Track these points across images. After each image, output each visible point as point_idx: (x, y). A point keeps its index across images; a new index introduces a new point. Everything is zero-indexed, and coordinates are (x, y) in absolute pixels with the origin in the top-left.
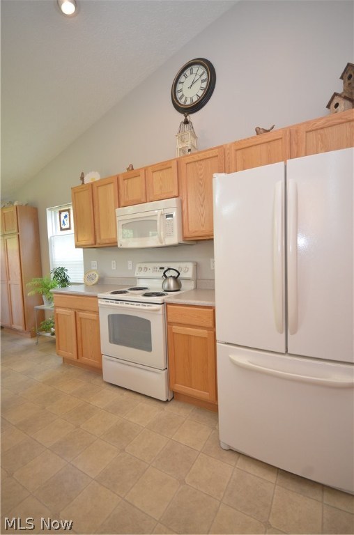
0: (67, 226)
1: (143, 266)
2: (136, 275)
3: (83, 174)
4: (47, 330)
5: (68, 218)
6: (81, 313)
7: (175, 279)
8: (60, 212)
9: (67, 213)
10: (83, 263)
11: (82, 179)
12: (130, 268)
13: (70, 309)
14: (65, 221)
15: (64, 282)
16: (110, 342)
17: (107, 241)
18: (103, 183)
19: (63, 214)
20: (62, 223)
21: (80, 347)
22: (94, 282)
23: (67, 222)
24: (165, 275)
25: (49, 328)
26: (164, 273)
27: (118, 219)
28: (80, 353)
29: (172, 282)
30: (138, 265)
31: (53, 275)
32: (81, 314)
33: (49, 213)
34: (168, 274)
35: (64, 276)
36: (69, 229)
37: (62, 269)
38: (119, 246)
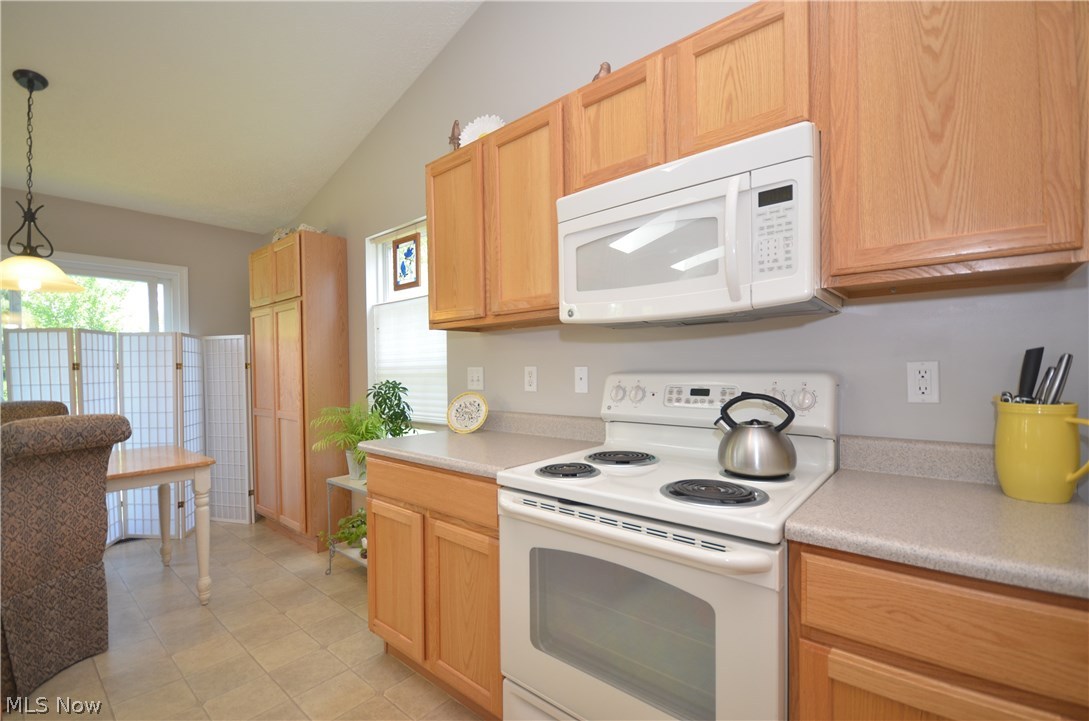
0: (410, 278)
1: (629, 381)
2: (604, 411)
3: (456, 124)
4: (353, 542)
5: (413, 257)
6: (438, 523)
7: (775, 432)
8: (396, 245)
9: (411, 245)
10: (445, 371)
11: (454, 139)
12: (581, 387)
13: (410, 505)
14: (407, 263)
15: (398, 420)
16: (535, 644)
17: (523, 306)
18: (513, 135)
19: (403, 248)
20: (399, 271)
21: (432, 628)
22: (475, 426)
23: (411, 267)
24: (725, 416)
25: (358, 538)
26: (724, 410)
27: (562, 230)
28: (432, 645)
29: (756, 444)
30: (612, 381)
31: (371, 401)
32: (440, 527)
33: (370, 249)
34: (739, 414)
35: (398, 405)
36: (415, 284)
37: (395, 386)
38: (564, 317)
